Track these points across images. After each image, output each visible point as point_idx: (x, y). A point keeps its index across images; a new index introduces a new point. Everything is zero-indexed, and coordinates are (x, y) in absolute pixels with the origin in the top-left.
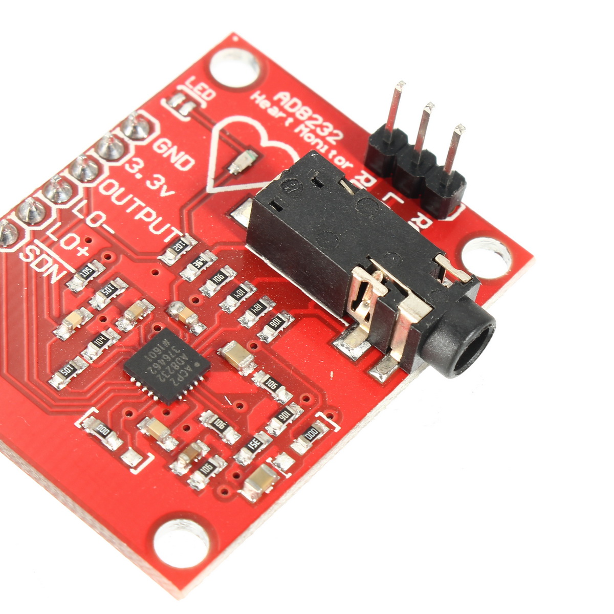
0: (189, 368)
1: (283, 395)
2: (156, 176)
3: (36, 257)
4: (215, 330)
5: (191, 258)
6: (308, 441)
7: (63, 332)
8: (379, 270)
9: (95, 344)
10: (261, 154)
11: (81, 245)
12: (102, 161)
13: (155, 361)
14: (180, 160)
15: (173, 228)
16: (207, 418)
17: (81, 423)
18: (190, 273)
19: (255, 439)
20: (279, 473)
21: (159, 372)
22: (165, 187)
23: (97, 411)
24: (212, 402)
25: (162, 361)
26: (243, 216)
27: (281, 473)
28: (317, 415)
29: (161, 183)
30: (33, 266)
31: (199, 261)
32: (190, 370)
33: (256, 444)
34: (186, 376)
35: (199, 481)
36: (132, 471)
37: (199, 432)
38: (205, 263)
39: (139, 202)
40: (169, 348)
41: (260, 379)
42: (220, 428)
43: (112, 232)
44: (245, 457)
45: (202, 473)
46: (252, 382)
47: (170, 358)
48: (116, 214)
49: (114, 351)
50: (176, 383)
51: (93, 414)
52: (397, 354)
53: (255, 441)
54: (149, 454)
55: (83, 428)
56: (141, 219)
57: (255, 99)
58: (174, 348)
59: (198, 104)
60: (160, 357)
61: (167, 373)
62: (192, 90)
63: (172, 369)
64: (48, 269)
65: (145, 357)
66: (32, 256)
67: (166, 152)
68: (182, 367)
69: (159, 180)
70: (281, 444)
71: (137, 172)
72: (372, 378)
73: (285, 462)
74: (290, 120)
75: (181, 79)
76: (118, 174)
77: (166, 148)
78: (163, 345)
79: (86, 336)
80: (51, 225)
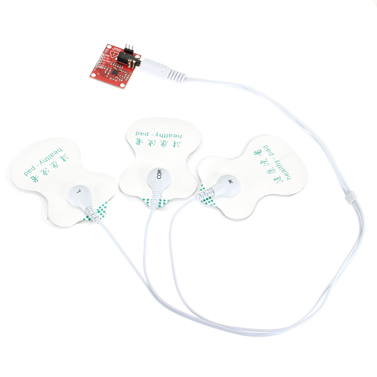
1: (125, 72)
5: (113, 63)
7: (105, 72)
10: (115, 53)
11: (104, 65)
14: (108, 56)
18: (113, 65)
26: (116, 59)
35: (122, 80)
36: (116, 81)
44: (124, 78)
48: (105, 62)
52: (133, 66)
70: (127, 76)
72: (132, 69)
73: (128, 77)
75: (105, 49)
77: (106, 55)
79: (107, 72)
80: (100, 64)
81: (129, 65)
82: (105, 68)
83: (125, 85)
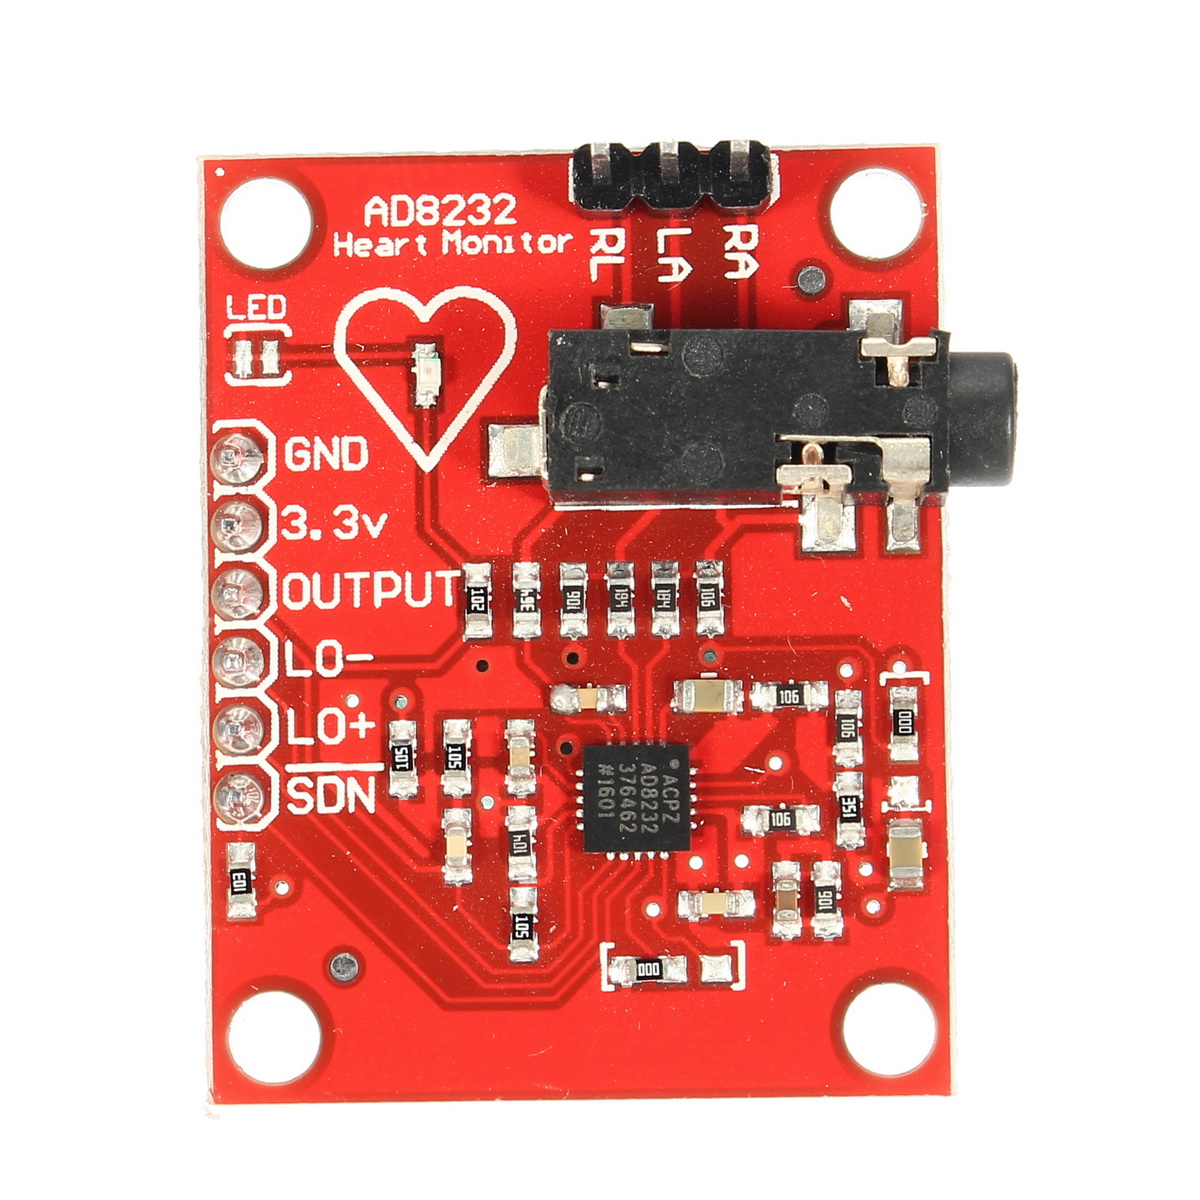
0: (670, 780)
1: (816, 696)
2: (337, 512)
3: (313, 792)
4: (642, 679)
6: (910, 737)
7: (457, 871)
8: (807, 443)
9: (518, 855)
10: (435, 336)
11: (352, 718)
12: (247, 558)
13: (618, 810)
14: (341, 453)
15: (439, 574)
16: (754, 821)
17: (609, 982)
18: (527, 625)
19: (843, 799)
20: (913, 815)
21: (639, 822)
22: (366, 518)
23: (612, 945)
24: (737, 791)
25: (628, 803)
27: (917, 812)
28: (883, 683)
29: (355, 517)
30: (322, 809)
31: (524, 598)
32: (674, 780)
33: (852, 805)
34: (677, 795)
35: (829, 925)
36: (735, 987)
37: (763, 851)
38: (533, 594)
39: (357, 577)
40: (617, 774)
41: (764, 697)
42: (786, 824)
43: (369, 657)
44: (853, 835)
45: (825, 911)
46: (758, 712)
47: (632, 788)
49: (550, 837)
50: (675, 817)
51: (611, 954)
53: (846, 801)
54: (734, 943)
55: (618, 986)
56: (384, 601)
57: (343, 251)
58: (624, 768)
59: (277, 335)
60: (618, 799)
61: (650, 813)
62: (246, 321)
63: (650, 801)
64: (346, 794)
65: (600, 815)
66: (305, 796)
67: (312, 460)
68: (660, 787)
69: (347, 515)
71: (308, 531)
72: (899, 555)
73: (904, 792)
74: (421, 240)
76: (287, 556)
77: (310, 454)
78: (606, 778)
82: (405, 784)
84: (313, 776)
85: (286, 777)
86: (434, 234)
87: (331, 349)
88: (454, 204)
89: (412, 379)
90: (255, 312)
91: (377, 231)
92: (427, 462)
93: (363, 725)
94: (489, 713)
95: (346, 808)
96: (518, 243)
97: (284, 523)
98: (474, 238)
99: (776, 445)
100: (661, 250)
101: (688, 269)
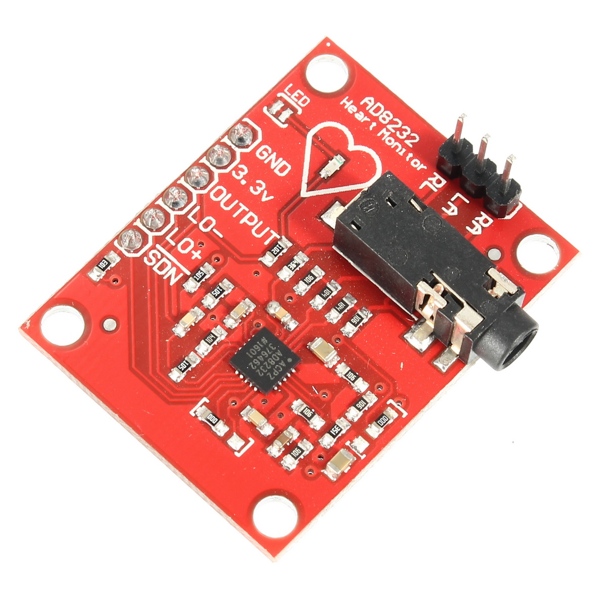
0: (283, 364)
1: (361, 385)
2: (258, 182)
3: (158, 260)
4: (306, 326)
5: (286, 260)
6: (380, 427)
7: (180, 330)
8: (440, 283)
9: (206, 341)
10: (347, 156)
11: (195, 249)
12: (213, 169)
13: (255, 357)
14: (279, 165)
15: (272, 231)
16: (298, 406)
17: (195, 412)
18: (285, 274)
19: (336, 426)
20: (355, 455)
21: (258, 368)
22: (266, 192)
23: (208, 401)
24: (302, 391)
25: (261, 358)
26: (331, 218)
27: (357, 455)
28: (388, 403)
29: (262, 189)
30: (155, 269)
31: (293, 263)
32: (284, 365)
33: (337, 430)
34: (280, 371)
35: (290, 463)
36: (236, 454)
37: (291, 419)
38: (298, 265)
39: (243, 207)
40: (267, 345)
41: (342, 370)
42: (308, 416)
43: (221, 236)
44: (327, 441)
45: (293, 456)
46: (335, 373)
47: (267, 355)
48: (226, 220)
49: (222, 347)
50: (272, 377)
51: (205, 404)
52: (456, 348)
53: (337, 427)
54: (250, 439)
55: (196, 416)
56: (245, 223)
57: (344, 104)
58: (271, 346)
59: (295, 111)
60: (259, 354)
61: (265, 368)
62: (290, 97)
63: (269, 364)
64: (168, 271)
65: (247, 353)
66: (154, 260)
67: (266, 158)
68: (277, 363)
69: (260, 185)
70: (358, 429)
71: (242, 179)
72: (436, 368)
73: (361, 444)
74: (374, 124)
75: (280, 87)
76: (226, 180)
77: (267, 155)
78: (262, 343)
79: (199, 333)
80: (170, 230)
81: (421, 319)
82: (191, 286)
83: (305, 517)
84: (163, 256)
85: (153, 248)
86: (380, 126)
87: (309, 130)
88: (397, 123)
89: (326, 163)
90: (295, 97)
91: (362, 108)
92: (304, 193)
93: (197, 255)
94: (243, 290)
95: (163, 276)
96: (406, 154)
97: (236, 169)
98: (393, 140)
99: (429, 274)
100: (453, 199)
101: (456, 213)
